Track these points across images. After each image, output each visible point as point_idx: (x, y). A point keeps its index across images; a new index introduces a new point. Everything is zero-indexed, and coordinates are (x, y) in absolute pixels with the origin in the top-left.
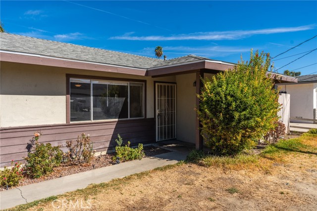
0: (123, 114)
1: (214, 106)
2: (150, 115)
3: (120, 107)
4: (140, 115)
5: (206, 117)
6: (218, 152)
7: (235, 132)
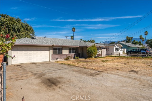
0: (75, 53)
1: (88, 51)
2: (79, 53)
3: (75, 52)
4: (77, 53)
5: (88, 53)
6: (89, 57)
7: (91, 54)
